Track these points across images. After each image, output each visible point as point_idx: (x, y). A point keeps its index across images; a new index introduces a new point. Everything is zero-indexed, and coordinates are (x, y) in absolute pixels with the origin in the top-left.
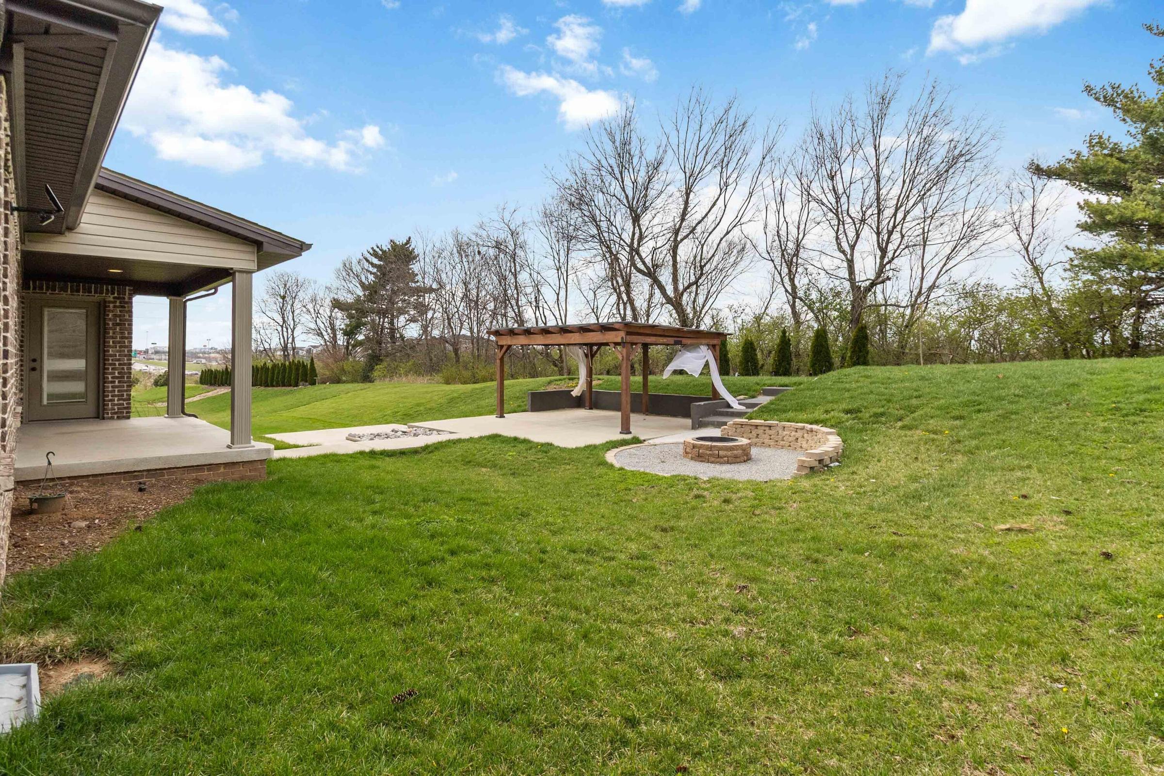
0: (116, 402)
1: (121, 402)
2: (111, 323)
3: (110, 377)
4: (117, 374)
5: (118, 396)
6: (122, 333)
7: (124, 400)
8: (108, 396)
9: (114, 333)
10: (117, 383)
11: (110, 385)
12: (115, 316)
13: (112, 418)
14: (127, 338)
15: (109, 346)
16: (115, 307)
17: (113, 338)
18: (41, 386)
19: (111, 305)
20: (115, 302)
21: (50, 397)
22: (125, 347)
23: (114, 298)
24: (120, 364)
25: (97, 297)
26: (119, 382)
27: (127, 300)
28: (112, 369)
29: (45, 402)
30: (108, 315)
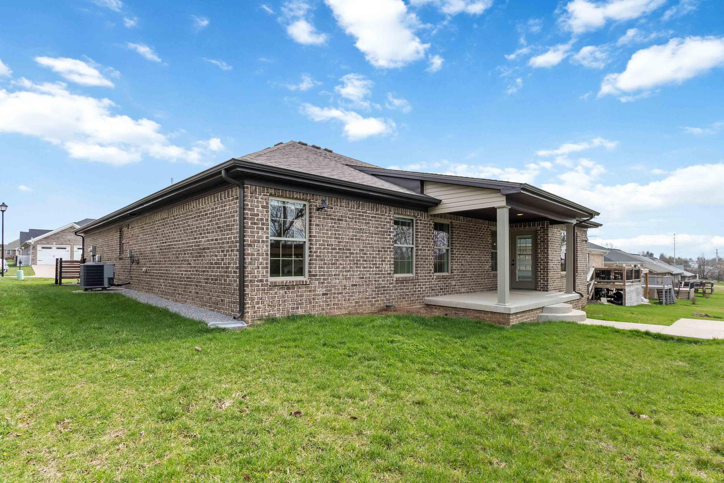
0: (542, 282)
1: (544, 282)
2: (539, 241)
3: (539, 268)
4: (542, 268)
5: (542, 279)
6: (544, 246)
7: (545, 281)
8: (538, 279)
9: (540, 246)
10: (542, 272)
11: (539, 273)
12: (541, 237)
13: (540, 290)
14: (546, 248)
15: (538, 253)
16: (541, 232)
17: (540, 249)
18: (516, 272)
19: (539, 232)
20: (541, 230)
21: (519, 277)
22: (546, 253)
23: (540, 228)
24: (543, 262)
25: (533, 228)
26: (543, 272)
27: (546, 228)
28: (540, 265)
29: (517, 280)
30: (538, 237)
